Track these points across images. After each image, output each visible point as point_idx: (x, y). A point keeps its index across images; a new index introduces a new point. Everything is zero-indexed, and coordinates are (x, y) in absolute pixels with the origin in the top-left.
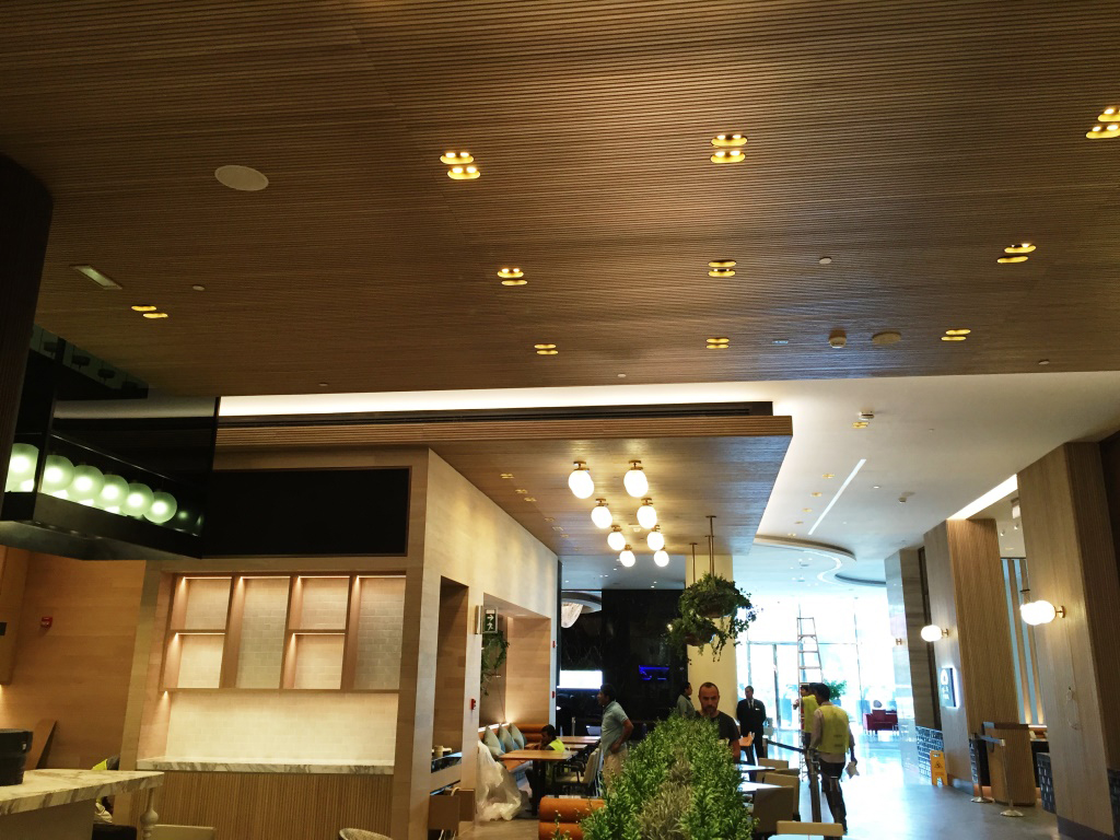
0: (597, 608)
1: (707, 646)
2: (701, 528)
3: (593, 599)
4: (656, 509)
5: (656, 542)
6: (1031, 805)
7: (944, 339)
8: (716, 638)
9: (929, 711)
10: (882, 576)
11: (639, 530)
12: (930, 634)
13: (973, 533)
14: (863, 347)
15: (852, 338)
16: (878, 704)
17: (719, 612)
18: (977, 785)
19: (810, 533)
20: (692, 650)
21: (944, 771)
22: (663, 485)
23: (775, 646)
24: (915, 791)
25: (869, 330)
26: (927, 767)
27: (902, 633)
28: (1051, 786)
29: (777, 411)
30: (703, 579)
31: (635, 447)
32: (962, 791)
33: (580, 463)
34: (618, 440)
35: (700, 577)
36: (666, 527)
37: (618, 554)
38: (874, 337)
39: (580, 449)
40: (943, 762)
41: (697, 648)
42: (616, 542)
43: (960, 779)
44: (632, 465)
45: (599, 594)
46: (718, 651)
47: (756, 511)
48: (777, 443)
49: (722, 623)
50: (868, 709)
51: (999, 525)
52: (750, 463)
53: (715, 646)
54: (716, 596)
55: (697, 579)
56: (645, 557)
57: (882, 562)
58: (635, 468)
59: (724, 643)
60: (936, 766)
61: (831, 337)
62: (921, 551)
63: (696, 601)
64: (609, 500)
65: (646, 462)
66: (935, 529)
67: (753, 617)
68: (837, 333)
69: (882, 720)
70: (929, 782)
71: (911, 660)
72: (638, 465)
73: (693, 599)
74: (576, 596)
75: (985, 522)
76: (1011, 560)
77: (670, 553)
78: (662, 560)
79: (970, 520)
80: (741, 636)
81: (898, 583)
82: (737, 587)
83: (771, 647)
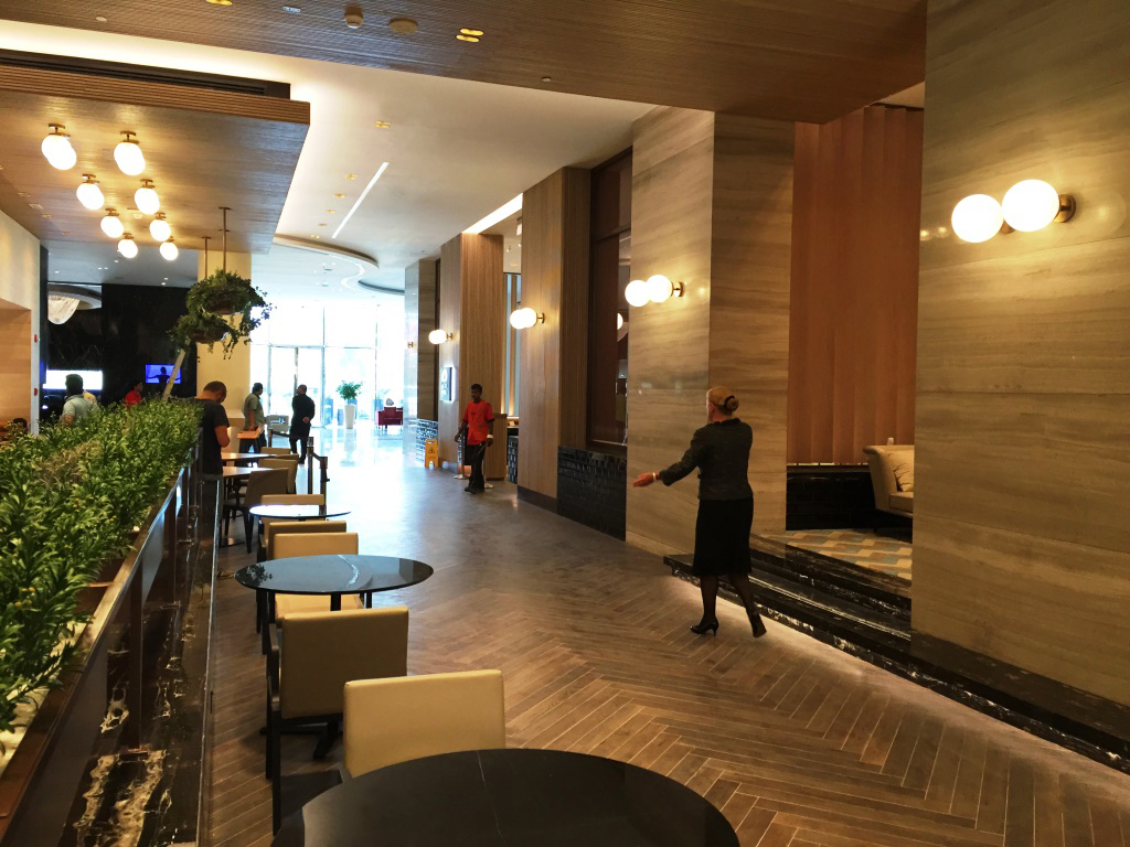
0: (97, 304)
1: (218, 345)
2: (215, 221)
3: (92, 294)
4: (159, 193)
5: (161, 231)
6: (502, 479)
7: (459, 37)
8: (228, 336)
9: (429, 406)
10: (401, 285)
11: (140, 217)
12: (436, 337)
13: (483, 247)
14: (380, 33)
15: (370, 19)
16: (390, 402)
17: (230, 309)
18: (460, 464)
19: (334, 237)
20: (202, 348)
21: (436, 455)
22: (169, 165)
23: (297, 349)
24: (411, 473)
25: (386, 12)
26: (422, 454)
27: (414, 337)
28: (516, 463)
29: (295, 95)
30: (215, 275)
31: (128, 115)
32: (450, 471)
33: (57, 126)
34: (105, 104)
35: (212, 273)
36: (170, 215)
37: (115, 242)
38: (392, 21)
39: (57, 108)
40: (436, 449)
41: (206, 346)
42: (112, 228)
43: (448, 461)
44: (125, 136)
45: (98, 289)
46: (230, 349)
47: (274, 206)
48: (294, 131)
49: (232, 320)
50: (381, 405)
51: (506, 240)
52: (264, 151)
53: (227, 344)
54: (226, 292)
55: (209, 275)
56: (149, 249)
57: (402, 271)
58: (128, 141)
59: (236, 341)
60: (430, 452)
61: (346, 14)
62: (438, 262)
63: (204, 296)
64: (100, 176)
65: (142, 134)
66: (452, 241)
67: (267, 316)
68: (354, 11)
69: (390, 416)
70: (422, 465)
71: (419, 361)
72: (131, 137)
73: (200, 293)
74: (68, 289)
75: (494, 238)
76: (514, 275)
77: (180, 246)
78: (170, 253)
79: (482, 234)
80: (252, 334)
81: (415, 292)
82: (253, 285)
83: (294, 350)
